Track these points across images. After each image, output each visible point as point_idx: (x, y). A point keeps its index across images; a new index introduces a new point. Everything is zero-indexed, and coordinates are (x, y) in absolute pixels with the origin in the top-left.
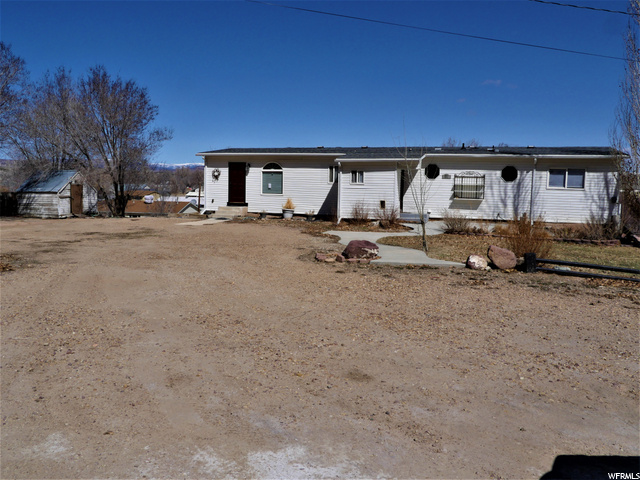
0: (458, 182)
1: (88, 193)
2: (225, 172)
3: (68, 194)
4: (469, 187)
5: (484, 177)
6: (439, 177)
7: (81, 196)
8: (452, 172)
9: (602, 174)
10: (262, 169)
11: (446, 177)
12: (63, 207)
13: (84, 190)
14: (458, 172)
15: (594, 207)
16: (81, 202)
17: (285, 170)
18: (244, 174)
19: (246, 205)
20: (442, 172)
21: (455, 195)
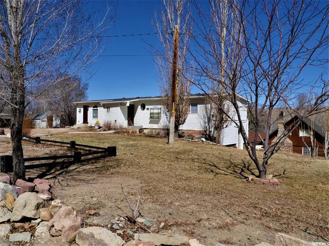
0: (152, 112)
1: (56, 120)
2: (82, 109)
3: (46, 120)
4: (156, 113)
5: (160, 109)
6: (146, 109)
7: (52, 121)
8: (149, 107)
9: (204, 105)
10: (92, 108)
11: (148, 109)
12: (44, 124)
13: (54, 119)
14: (152, 107)
15: (202, 122)
16: (52, 123)
17: (98, 108)
18: (87, 110)
19: (88, 123)
20: (146, 107)
21: (151, 117)
